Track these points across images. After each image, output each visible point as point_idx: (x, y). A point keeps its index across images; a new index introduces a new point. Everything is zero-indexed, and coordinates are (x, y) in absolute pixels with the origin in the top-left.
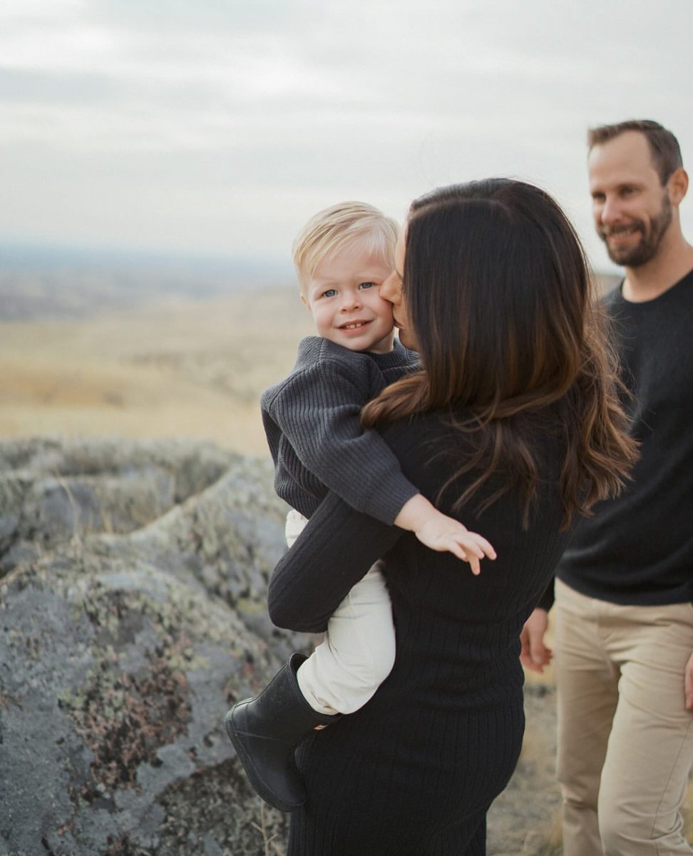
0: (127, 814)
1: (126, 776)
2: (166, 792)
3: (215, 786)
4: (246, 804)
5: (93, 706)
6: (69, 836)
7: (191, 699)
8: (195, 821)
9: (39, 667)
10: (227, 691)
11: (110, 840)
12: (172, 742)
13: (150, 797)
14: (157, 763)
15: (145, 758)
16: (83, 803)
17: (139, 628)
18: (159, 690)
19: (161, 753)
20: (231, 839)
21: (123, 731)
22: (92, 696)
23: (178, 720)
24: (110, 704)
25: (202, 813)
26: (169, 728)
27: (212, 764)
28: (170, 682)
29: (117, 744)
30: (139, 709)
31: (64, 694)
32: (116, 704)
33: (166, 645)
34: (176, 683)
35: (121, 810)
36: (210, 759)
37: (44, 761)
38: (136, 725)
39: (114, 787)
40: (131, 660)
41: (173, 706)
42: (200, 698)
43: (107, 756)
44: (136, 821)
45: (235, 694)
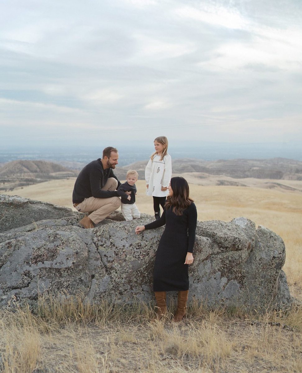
0: (32, 268)
1: (36, 262)
2: (42, 268)
3: (54, 272)
4: (60, 278)
5: (38, 250)
6: (20, 267)
7: (58, 256)
8: (46, 276)
9: (34, 241)
10: (67, 257)
11: (26, 270)
12: (49, 261)
13: (38, 268)
14: (43, 263)
15: (42, 261)
16: (25, 263)
17: (56, 241)
18: (52, 252)
19: (45, 262)
20: (52, 282)
21: (40, 256)
22: (39, 249)
23: (53, 258)
24: (41, 251)
25: (48, 275)
26: (50, 259)
27: (54, 268)
28: (55, 251)
29: (38, 257)
30: (46, 254)
31: (34, 247)
32: (42, 251)
33: (60, 245)
34: (57, 252)
35: (31, 267)
36: (54, 267)
37: (24, 255)
38: (44, 256)
39: (33, 263)
40: (51, 246)
41: (53, 256)
42: (60, 256)
43: (35, 258)
44: (33, 270)
45: (69, 259)
